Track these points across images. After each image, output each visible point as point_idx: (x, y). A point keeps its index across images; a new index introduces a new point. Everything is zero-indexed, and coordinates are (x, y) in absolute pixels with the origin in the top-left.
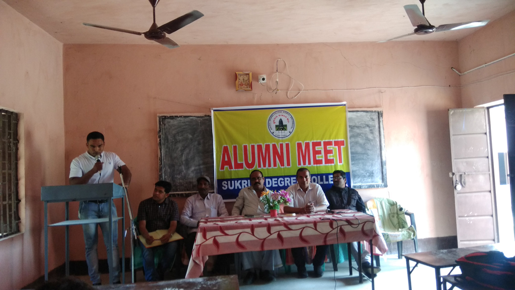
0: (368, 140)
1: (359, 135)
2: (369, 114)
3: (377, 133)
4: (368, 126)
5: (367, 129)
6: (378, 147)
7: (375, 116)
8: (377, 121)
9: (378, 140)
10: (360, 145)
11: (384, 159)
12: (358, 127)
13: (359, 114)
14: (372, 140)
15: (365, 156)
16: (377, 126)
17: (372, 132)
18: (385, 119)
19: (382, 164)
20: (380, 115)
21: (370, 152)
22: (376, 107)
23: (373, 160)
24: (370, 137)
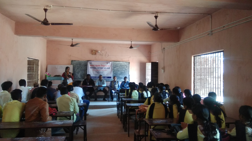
0: (126, 69)
1: (123, 68)
2: (126, 63)
3: (128, 68)
4: (126, 66)
5: (126, 67)
6: (128, 71)
7: (128, 63)
8: (128, 64)
9: (128, 69)
10: (124, 71)
11: (129, 74)
12: (123, 66)
13: (124, 62)
14: (127, 69)
15: (125, 73)
16: (128, 66)
17: (127, 67)
18: (130, 64)
19: (129, 76)
20: (129, 63)
21: (126, 72)
22: (128, 61)
23: (127, 74)
24: (126, 68)
